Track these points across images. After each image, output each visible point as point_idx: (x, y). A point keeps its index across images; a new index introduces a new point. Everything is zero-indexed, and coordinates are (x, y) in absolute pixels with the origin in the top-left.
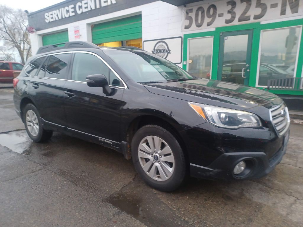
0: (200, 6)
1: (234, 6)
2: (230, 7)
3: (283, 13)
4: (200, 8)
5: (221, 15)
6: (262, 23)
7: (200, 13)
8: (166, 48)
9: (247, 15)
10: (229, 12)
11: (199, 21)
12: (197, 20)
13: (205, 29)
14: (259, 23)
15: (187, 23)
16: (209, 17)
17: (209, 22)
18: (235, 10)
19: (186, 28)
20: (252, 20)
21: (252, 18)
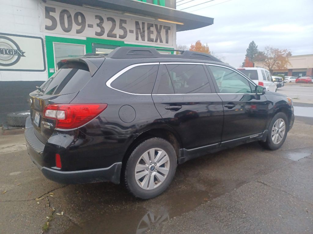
0: (67, 9)
1: (102, 21)
2: (98, 21)
3: (137, 39)
4: (64, 12)
5: (90, 26)
6: (125, 43)
7: (66, 17)
8: (15, 48)
9: (114, 32)
10: (98, 25)
11: (66, 26)
12: (62, 23)
14: (123, 42)
15: (49, 23)
16: (78, 24)
17: (79, 30)
18: (104, 25)
19: (47, 28)
20: (118, 39)
21: (118, 36)
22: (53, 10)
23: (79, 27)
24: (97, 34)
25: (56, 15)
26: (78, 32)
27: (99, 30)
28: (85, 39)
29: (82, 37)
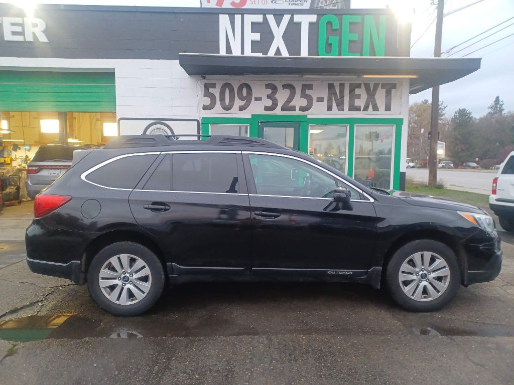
0: (229, 82)
1: (274, 91)
2: (269, 91)
3: (330, 109)
4: (227, 85)
5: (258, 99)
6: (309, 116)
7: (227, 91)
8: (170, 134)
9: (292, 104)
10: (269, 97)
11: (227, 102)
12: (222, 99)
13: (235, 113)
14: (306, 116)
15: (207, 101)
16: (241, 98)
17: (242, 106)
18: (277, 96)
19: (205, 108)
20: (297, 112)
21: (297, 108)
22: (213, 86)
23: (243, 103)
24: (267, 109)
25: (216, 92)
26: (242, 108)
27: (269, 103)
28: (250, 116)
29: (246, 114)
